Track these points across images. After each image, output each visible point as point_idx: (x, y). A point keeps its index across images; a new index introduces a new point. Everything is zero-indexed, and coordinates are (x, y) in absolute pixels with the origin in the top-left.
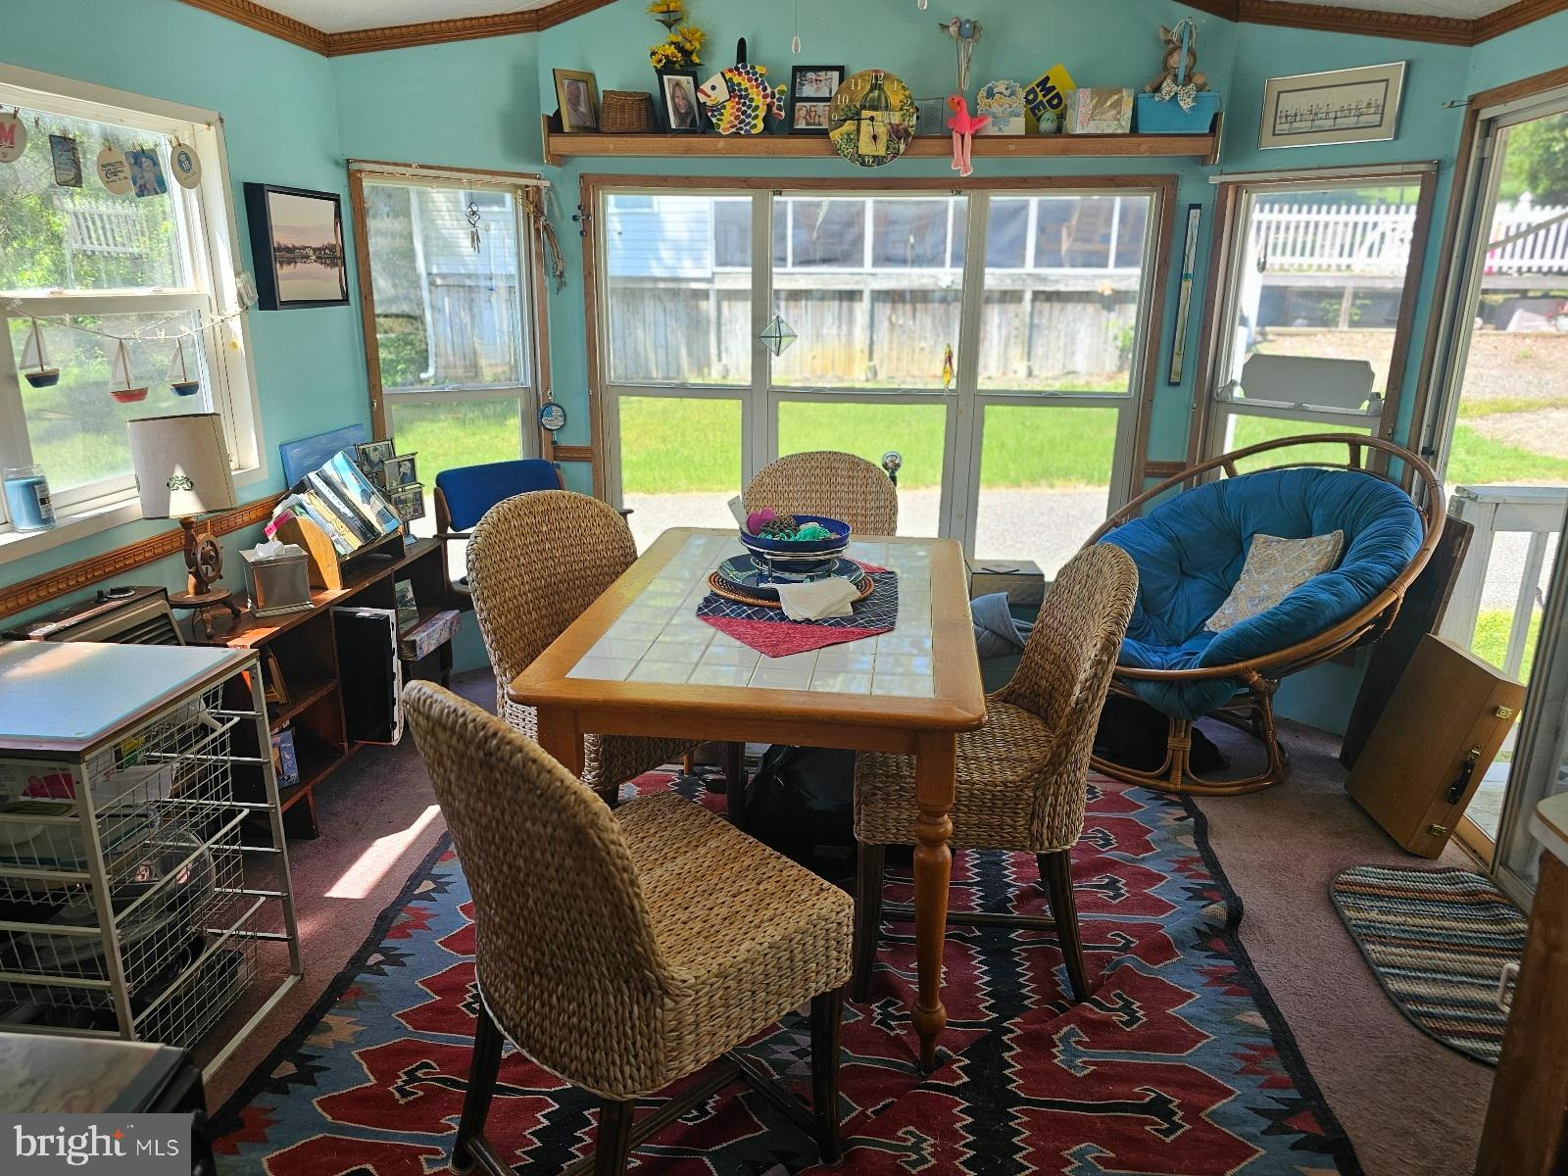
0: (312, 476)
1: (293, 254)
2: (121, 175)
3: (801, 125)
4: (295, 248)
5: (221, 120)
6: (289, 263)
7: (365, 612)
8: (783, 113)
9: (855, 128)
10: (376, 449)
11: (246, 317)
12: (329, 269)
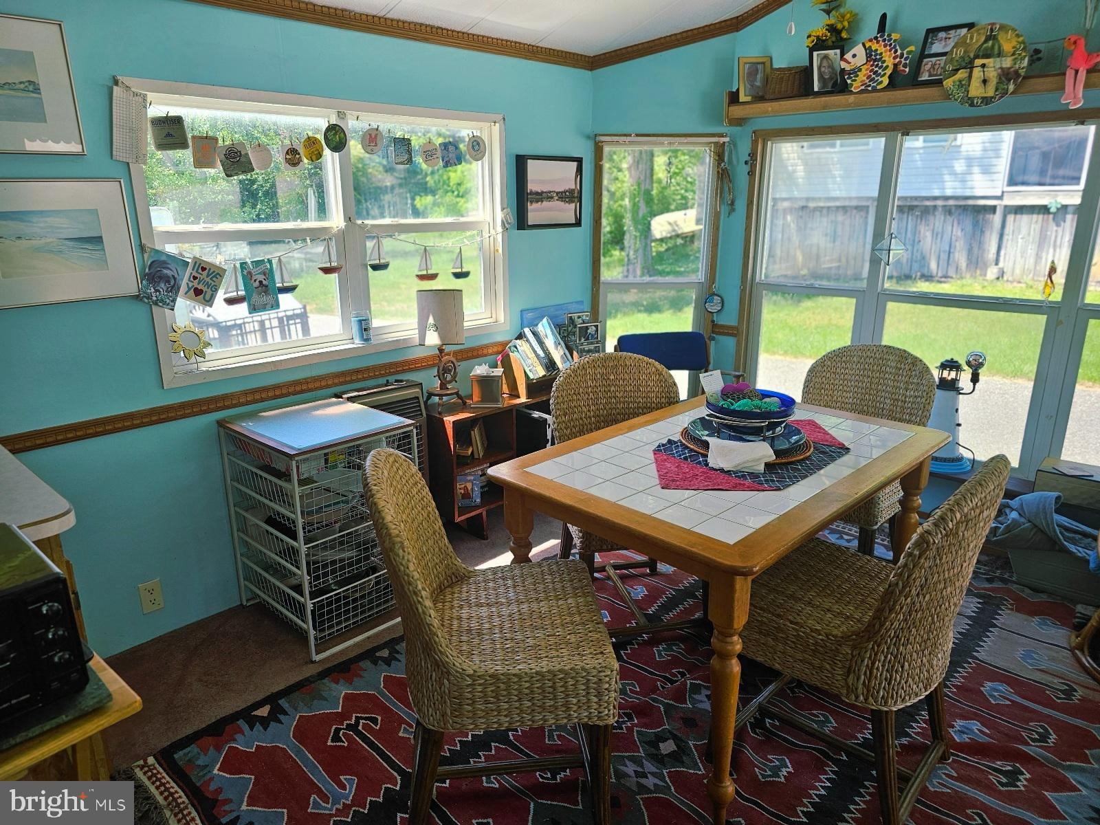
0: (527, 330)
1: (541, 197)
2: (435, 156)
3: (925, 77)
4: (543, 192)
5: (504, 119)
6: (537, 202)
7: (536, 414)
8: (907, 70)
9: (967, 75)
10: (579, 317)
11: (506, 233)
12: (567, 204)
